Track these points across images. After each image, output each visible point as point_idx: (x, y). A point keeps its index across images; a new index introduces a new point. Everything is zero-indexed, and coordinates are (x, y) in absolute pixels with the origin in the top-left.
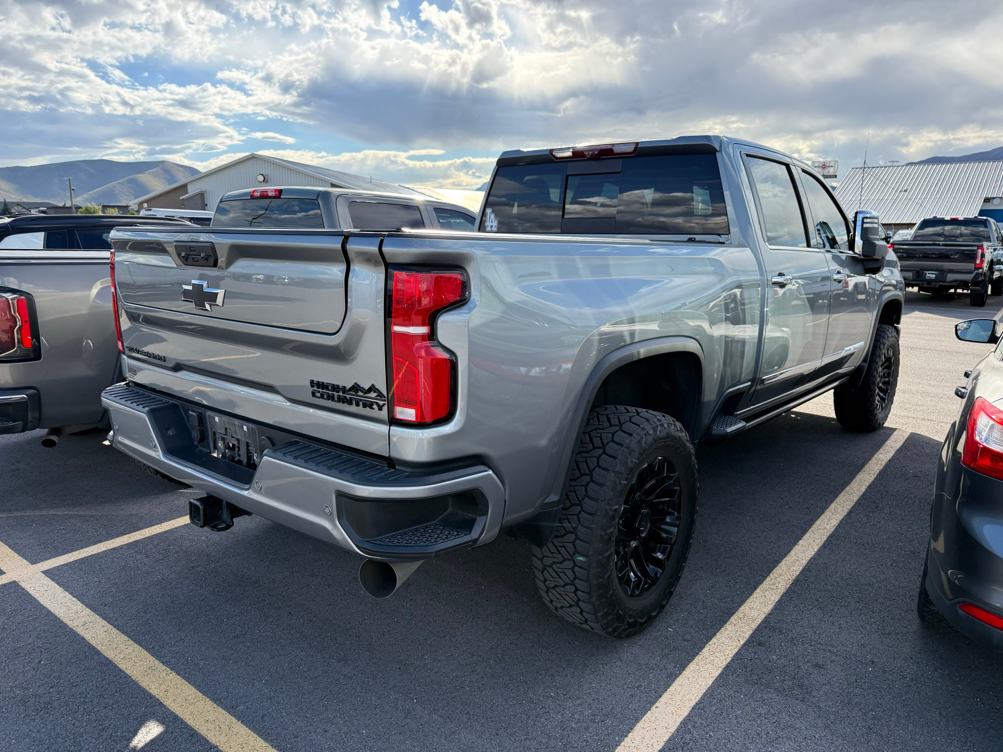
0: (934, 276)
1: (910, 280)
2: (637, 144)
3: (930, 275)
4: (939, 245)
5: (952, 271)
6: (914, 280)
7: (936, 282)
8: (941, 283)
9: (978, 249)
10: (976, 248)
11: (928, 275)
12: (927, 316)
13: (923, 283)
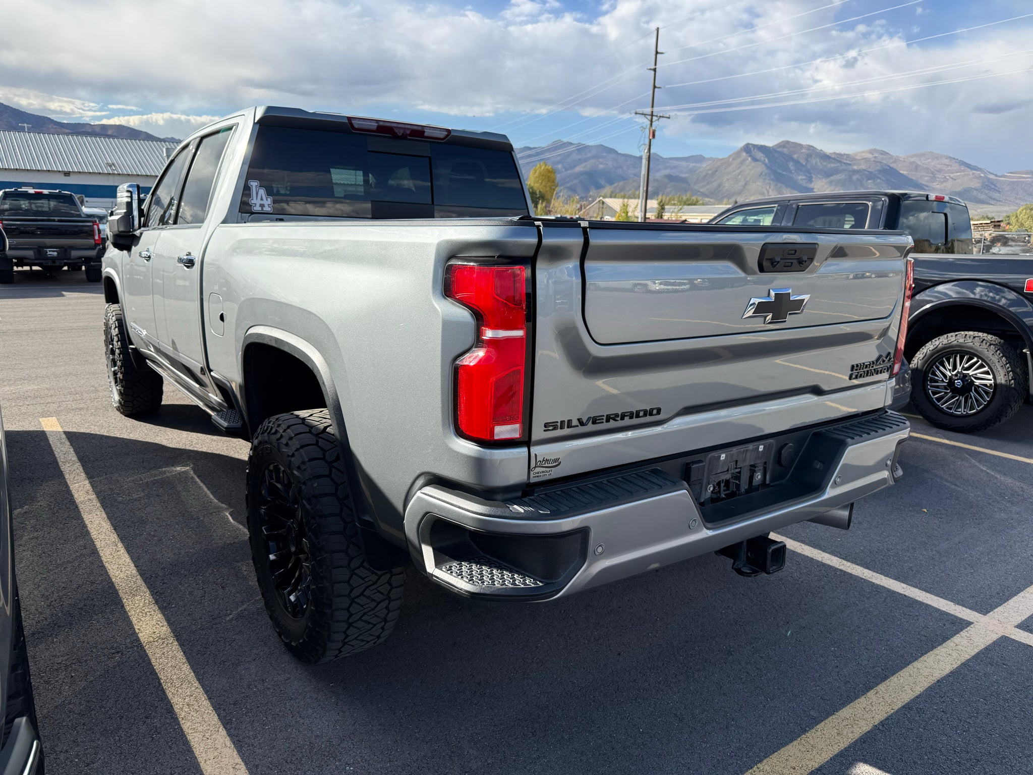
0: (55, 254)
1: (32, 259)
2: (448, 131)
3: (51, 253)
4: (54, 221)
5: (73, 248)
6: (36, 259)
7: (61, 259)
8: (65, 261)
9: (94, 225)
10: (91, 224)
11: (49, 253)
12: (76, 296)
13: (47, 261)
